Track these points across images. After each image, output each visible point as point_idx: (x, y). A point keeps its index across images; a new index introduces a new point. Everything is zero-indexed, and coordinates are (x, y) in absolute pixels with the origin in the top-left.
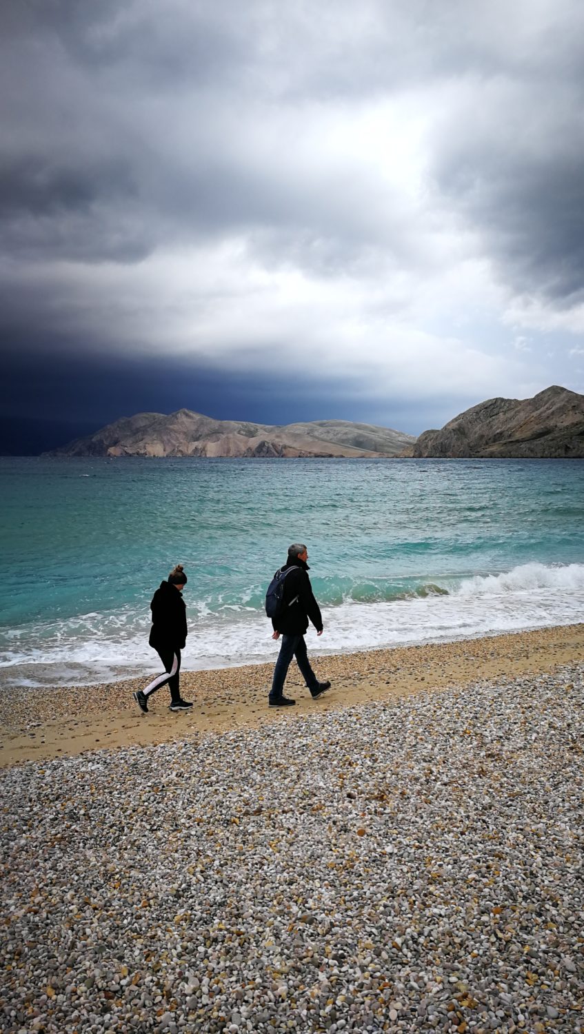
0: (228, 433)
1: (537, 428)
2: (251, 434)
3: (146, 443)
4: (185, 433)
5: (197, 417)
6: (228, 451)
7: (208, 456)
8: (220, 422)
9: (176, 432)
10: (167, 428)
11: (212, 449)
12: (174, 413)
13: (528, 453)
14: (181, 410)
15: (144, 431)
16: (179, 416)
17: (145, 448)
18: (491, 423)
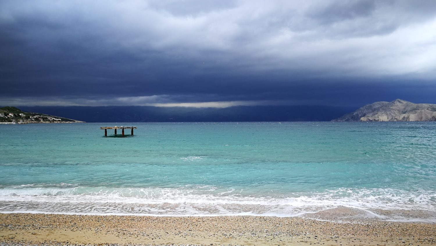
0: (422, 110)
2: (434, 110)
3: (379, 115)
4: (398, 110)
5: (405, 102)
6: (421, 118)
7: (410, 121)
8: (417, 104)
9: (393, 110)
10: (389, 108)
11: (413, 117)
12: (393, 101)
14: (396, 100)
15: (378, 110)
16: (395, 102)
17: (378, 117)
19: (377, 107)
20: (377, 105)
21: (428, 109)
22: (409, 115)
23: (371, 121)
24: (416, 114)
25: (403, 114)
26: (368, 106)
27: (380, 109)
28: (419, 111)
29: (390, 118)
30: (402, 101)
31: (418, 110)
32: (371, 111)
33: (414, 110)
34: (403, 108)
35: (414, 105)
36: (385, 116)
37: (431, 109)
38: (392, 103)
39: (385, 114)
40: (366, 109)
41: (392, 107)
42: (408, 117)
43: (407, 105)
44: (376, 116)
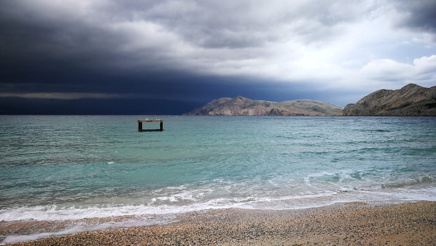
0: (258, 105)
2: (267, 106)
4: (240, 106)
5: (245, 99)
6: (258, 113)
7: (249, 115)
8: (254, 100)
9: (236, 105)
11: (251, 112)
14: (238, 96)
15: (223, 105)
16: (237, 98)
17: (224, 112)
18: (380, 101)
19: (222, 102)
20: (222, 100)
21: (262, 105)
22: (248, 110)
23: (218, 115)
24: (254, 109)
25: (243, 109)
26: (214, 101)
27: (225, 104)
28: (256, 107)
29: (233, 113)
30: (242, 98)
31: (255, 105)
32: (217, 106)
33: (252, 106)
34: (243, 103)
35: (252, 101)
36: (229, 111)
37: (265, 105)
38: (235, 99)
39: (229, 109)
40: (213, 104)
41: (234, 103)
42: (248, 112)
43: (246, 102)
44: (222, 110)
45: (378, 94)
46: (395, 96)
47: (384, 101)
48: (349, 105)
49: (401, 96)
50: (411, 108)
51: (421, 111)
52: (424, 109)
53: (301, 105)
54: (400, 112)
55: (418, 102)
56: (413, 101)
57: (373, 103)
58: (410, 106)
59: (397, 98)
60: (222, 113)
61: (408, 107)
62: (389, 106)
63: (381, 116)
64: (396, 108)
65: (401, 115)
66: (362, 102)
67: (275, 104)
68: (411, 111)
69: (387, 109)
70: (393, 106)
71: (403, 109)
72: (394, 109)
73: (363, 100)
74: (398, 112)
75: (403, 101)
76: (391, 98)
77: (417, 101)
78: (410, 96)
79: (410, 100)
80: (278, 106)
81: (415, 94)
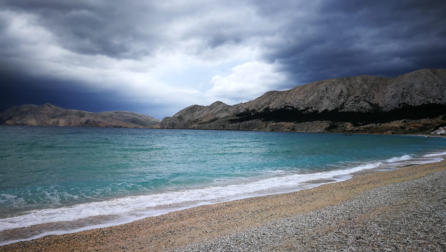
0: (70, 115)
1: (212, 118)
2: (82, 116)
3: (27, 119)
4: (48, 115)
5: (55, 107)
6: (70, 123)
7: (60, 126)
8: (66, 110)
9: (43, 114)
10: (39, 112)
11: (62, 122)
12: (42, 105)
13: (209, 128)
14: (46, 104)
15: (26, 113)
16: (45, 106)
17: (26, 121)
18: (193, 115)
20: (25, 107)
21: (76, 115)
22: (59, 120)
23: (18, 125)
24: (66, 119)
25: (53, 118)
26: (14, 108)
27: (29, 112)
28: (68, 117)
29: (39, 122)
30: (52, 106)
31: (67, 115)
32: (18, 114)
33: (63, 115)
34: (52, 112)
35: (63, 110)
36: (34, 120)
37: (79, 115)
38: (42, 106)
40: (11, 112)
41: (41, 111)
42: (58, 123)
43: (57, 110)
44: (24, 119)
45: (192, 109)
46: (205, 112)
47: (196, 115)
48: (166, 118)
49: (211, 112)
50: (218, 123)
51: (225, 126)
52: (228, 124)
53: (119, 116)
54: (209, 126)
55: (223, 118)
56: (220, 117)
57: (188, 117)
58: (217, 121)
59: (207, 113)
60: (25, 123)
61: (215, 121)
62: (201, 121)
63: (194, 129)
64: (206, 123)
65: (210, 128)
66: (178, 115)
67: (91, 115)
68: (217, 126)
69: (199, 123)
70: (204, 120)
71: (211, 124)
72: (204, 123)
73: (179, 114)
74: (207, 126)
75: (212, 116)
76: (202, 113)
77: (223, 116)
78: (218, 112)
79: (217, 116)
80: (93, 117)
81: (221, 111)
